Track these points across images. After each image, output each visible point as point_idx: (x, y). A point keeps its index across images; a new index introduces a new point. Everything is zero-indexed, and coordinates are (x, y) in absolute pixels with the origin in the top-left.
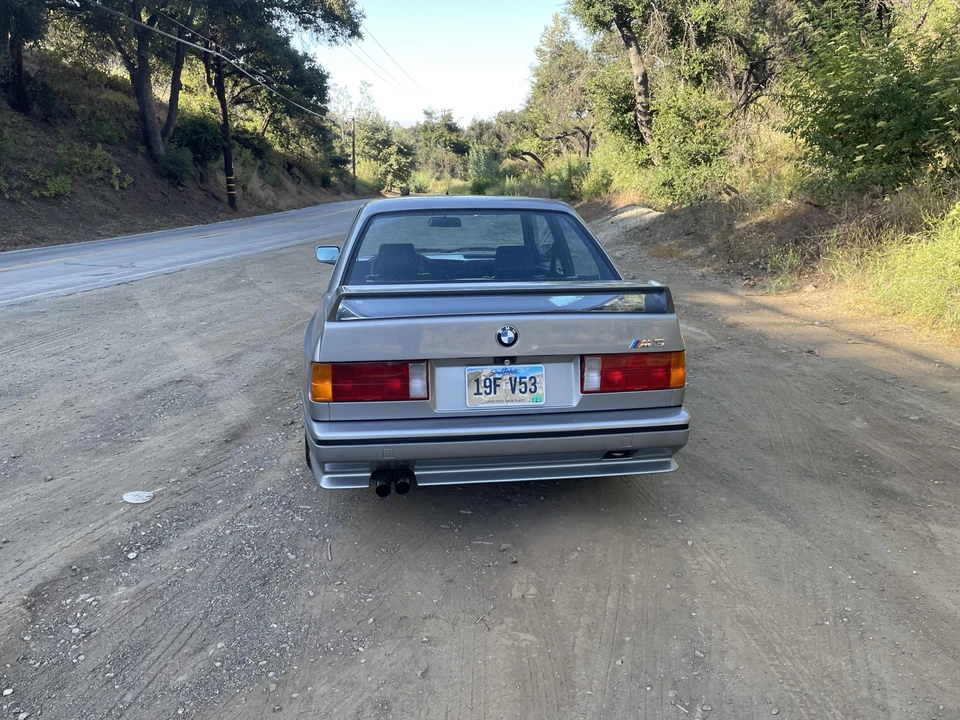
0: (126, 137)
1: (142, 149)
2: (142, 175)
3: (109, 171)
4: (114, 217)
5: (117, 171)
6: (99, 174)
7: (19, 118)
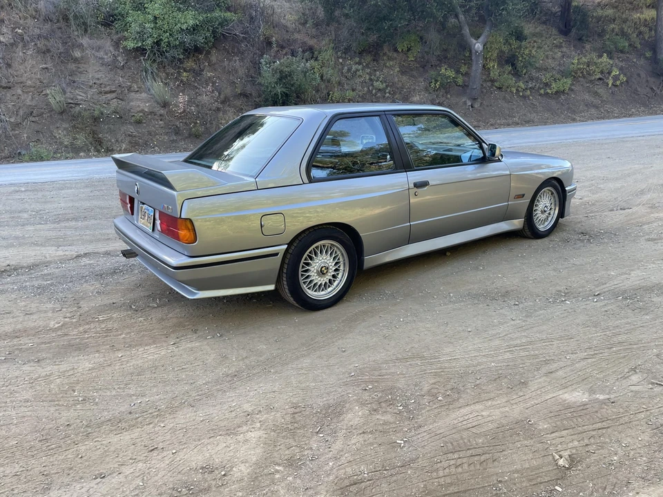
0: (639, 46)
1: (648, 54)
2: (639, 75)
3: (609, 73)
4: (596, 107)
5: (615, 72)
6: (599, 76)
7: (560, 39)
